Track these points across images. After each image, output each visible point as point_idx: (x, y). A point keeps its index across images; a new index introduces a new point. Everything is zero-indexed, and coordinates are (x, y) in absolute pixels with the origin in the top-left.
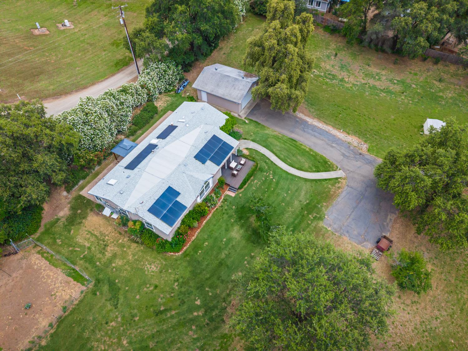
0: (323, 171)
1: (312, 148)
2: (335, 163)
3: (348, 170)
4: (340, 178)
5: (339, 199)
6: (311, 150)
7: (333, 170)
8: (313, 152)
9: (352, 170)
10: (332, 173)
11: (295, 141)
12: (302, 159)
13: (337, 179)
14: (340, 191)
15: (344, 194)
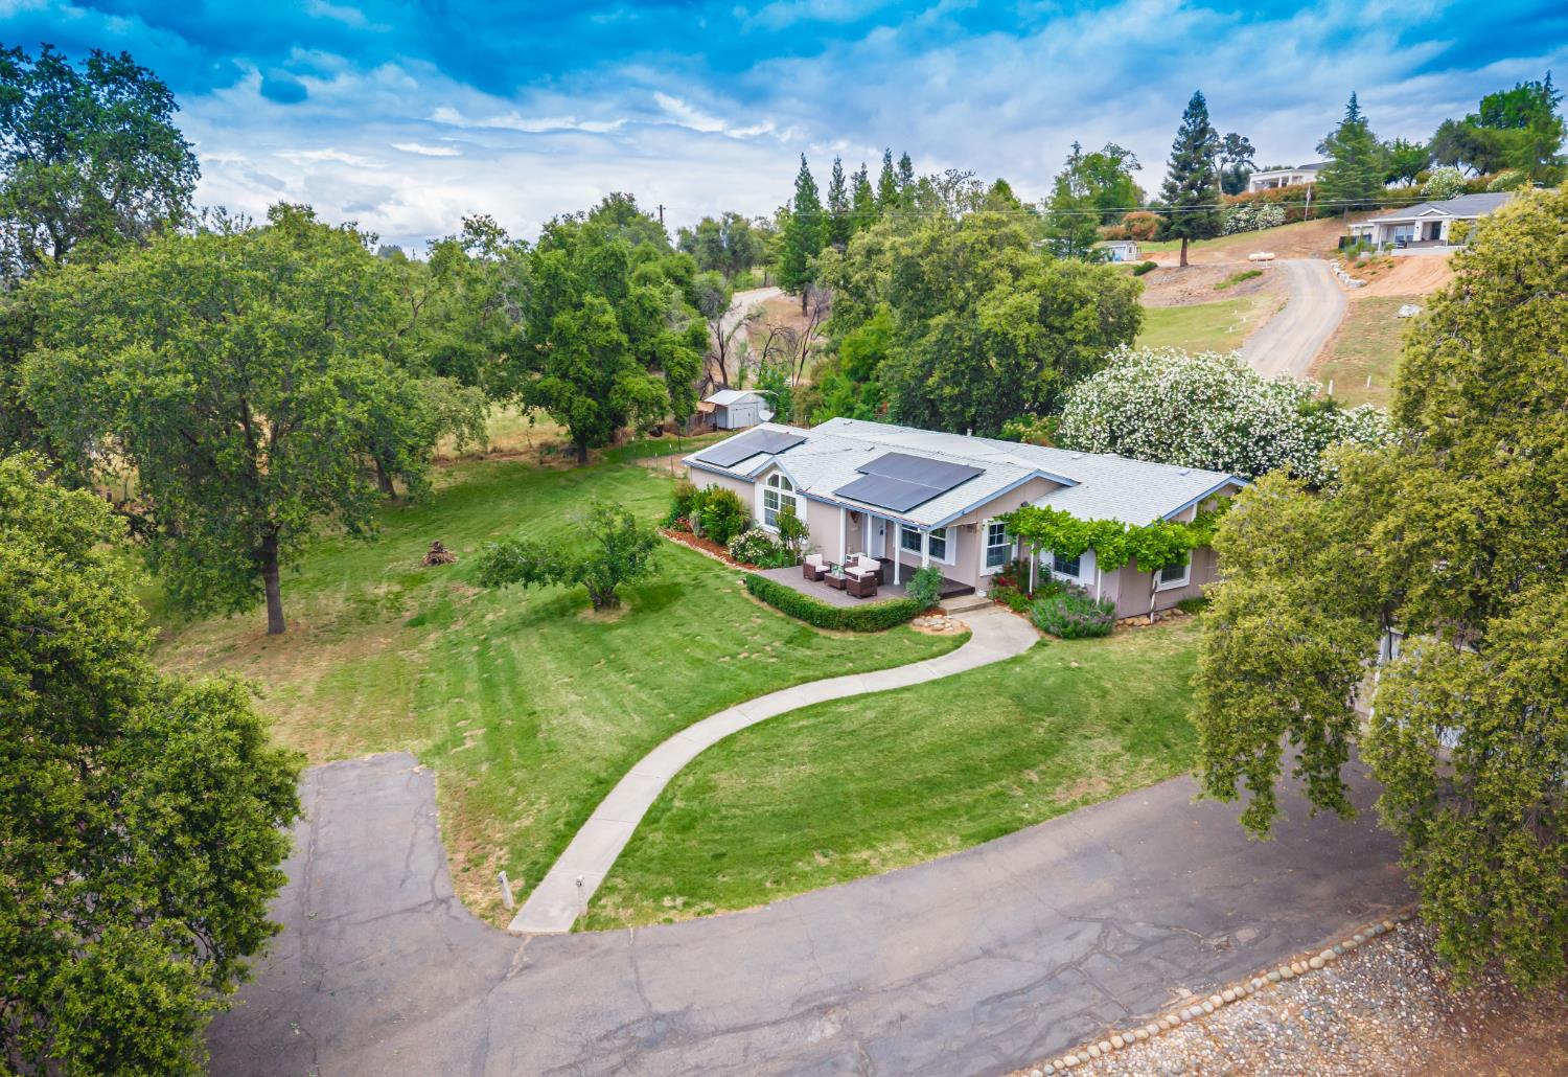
0: (638, 838)
1: (864, 887)
2: (651, 931)
3: (527, 967)
4: (522, 896)
5: (425, 834)
6: (848, 874)
7: (605, 889)
8: (825, 871)
9: (513, 986)
10: (594, 879)
11: (986, 838)
12: (782, 780)
13: (536, 875)
14: (461, 856)
15: (426, 862)
